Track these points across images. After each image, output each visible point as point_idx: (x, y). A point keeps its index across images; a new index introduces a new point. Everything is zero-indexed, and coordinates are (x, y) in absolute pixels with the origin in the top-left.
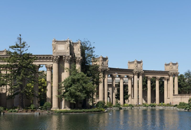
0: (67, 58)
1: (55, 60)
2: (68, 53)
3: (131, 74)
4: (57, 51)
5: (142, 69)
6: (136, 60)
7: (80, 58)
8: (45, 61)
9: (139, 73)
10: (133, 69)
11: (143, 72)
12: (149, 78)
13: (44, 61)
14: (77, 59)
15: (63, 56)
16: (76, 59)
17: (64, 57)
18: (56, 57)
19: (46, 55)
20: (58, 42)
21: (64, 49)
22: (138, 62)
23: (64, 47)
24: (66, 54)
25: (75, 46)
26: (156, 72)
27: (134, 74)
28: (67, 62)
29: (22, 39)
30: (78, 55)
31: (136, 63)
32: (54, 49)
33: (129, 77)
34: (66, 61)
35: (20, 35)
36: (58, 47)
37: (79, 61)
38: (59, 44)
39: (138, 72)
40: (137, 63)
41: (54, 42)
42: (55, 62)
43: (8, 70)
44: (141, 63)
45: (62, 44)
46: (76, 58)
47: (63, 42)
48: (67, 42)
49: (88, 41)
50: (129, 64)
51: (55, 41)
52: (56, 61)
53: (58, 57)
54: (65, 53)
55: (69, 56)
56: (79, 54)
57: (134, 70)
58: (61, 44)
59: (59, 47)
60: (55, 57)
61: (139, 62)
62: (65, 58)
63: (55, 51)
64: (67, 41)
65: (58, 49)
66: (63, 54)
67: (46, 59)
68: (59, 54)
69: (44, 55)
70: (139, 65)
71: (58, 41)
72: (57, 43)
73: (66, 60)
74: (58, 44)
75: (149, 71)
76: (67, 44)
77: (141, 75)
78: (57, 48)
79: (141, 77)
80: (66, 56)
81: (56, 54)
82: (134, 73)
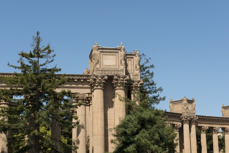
0: (122, 80)
1: (100, 83)
2: (122, 70)
3: (178, 121)
4: (102, 67)
5: (195, 113)
6: (185, 97)
7: (139, 82)
8: (75, 86)
9: (192, 119)
10: (181, 113)
11: (197, 118)
12: (204, 129)
13: (73, 86)
14: (134, 84)
15: (113, 76)
16: (132, 84)
17: (117, 78)
18: (102, 78)
19: (77, 76)
20: (104, 50)
21: (114, 63)
22: (189, 100)
23: (115, 60)
24: (119, 73)
25: (130, 60)
26: (213, 119)
27: (183, 121)
28: (121, 88)
29: (41, 40)
30: (134, 77)
31: (185, 102)
32: (97, 64)
33: (176, 126)
34: (119, 86)
35: (38, 32)
36: (104, 60)
37: (138, 88)
38: (105, 53)
39: (190, 117)
40: (187, 102)
41: (96, 51)
42: (99, 87)
43: (3, 102)
44: (192, 103)
45: (110, 54)
46: (133, 82)
47: (112, 51)
48: (120, 51)
49: (143, 54)
50: (171, 105)
51: (98, 49)
52: (101, 86)
53: (106, 77)
54: (116, 72)
55: (125, 77)
56: (137, 75)
57: (183, 114)
58: (108, 54)
59: (106, 60)
60: (100, 78)
61: (190, 102)
62: (117, 80)
63: (98, 66)
64: (120, 49)
65: (104, 64)
66: (113, 73)
67: (76, 83)
68: (107, 72)
69: (74, 76)
70: (190, 106)
71: (104, 47)
72: (102, 52)
73: (119, 84)
74: (104, 55)
75: (203, 116)
76: (120, 54)
77: (194, 123)
78: (101, 61)
79: (193, 127)
80: (119, 77)
81: (100, 72)
82: (184, 119)
